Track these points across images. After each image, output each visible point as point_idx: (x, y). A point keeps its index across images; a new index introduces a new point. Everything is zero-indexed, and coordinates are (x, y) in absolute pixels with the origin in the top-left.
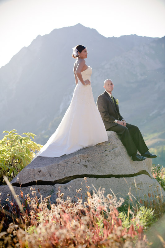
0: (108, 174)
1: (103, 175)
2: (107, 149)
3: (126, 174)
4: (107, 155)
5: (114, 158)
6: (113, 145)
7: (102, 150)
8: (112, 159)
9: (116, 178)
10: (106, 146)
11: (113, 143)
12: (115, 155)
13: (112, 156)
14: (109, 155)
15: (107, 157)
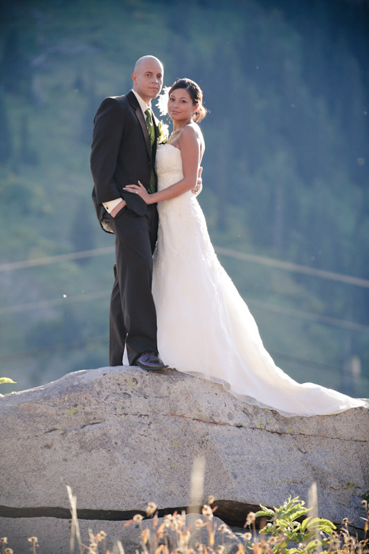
0: (44, 504)
1: (23, 506)
2: (56, 426)
3: (116, 509)
4: (48, 447)
5: (77, 455)
6: (87, 414)
7: (38, 429)
8: (65, 460)
9: (60, 520)
10: (58, 418)
11: (88, 409)
12: (81, 448)
13: (69, 448)
14: (57, 446)
15: (48, 453)
